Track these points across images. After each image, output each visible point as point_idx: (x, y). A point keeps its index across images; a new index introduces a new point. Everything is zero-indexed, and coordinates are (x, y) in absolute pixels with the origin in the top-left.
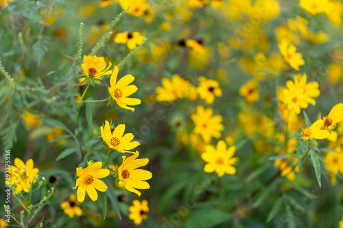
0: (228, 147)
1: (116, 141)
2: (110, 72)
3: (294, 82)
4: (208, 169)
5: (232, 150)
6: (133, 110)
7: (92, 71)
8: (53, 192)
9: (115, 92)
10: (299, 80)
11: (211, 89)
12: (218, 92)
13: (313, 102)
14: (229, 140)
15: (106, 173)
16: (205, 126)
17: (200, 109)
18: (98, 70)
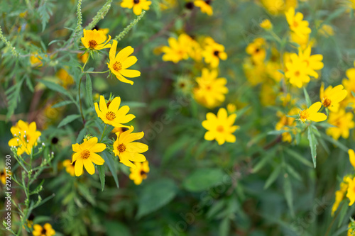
0: (229, 115)
1: (111, 116)
2: (109, 46)
3: (297, 54)
4: (208, 137)
5: (233, 118)
6: (132, 83)
7: (92, 44)
8: (53, 156)
9: (115, 65)
10: (303, 52)
11: (216, 53)
12: (223, 56)
13: (316, 76)
14: (231, 107)
15: (102, 147)
16: (209, 88)
17: (205, 72)
18: (98, 42)
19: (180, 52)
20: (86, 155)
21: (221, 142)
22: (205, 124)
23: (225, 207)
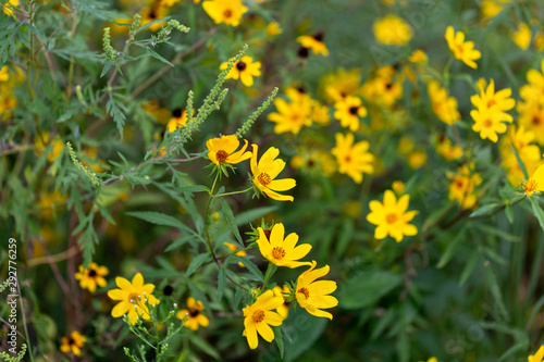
0: (398, 197)
1: (279, 253)
2: (248, 155)
3: (480, 95)
4: (380, 234)
5: (405, 200)
6: (291, 198)
7: (222, 156)
9: (261, 178)
11: (353, 111)
12: (364, 113)
13: (510, 120)
14: (398, 186)
16: (348, 159)
17: (340, 138)
18: (228, 151)
19: (295, 118)
20: (259, 318)
21: (399, 238)
22: (371, 218)
23: (397, 318)
